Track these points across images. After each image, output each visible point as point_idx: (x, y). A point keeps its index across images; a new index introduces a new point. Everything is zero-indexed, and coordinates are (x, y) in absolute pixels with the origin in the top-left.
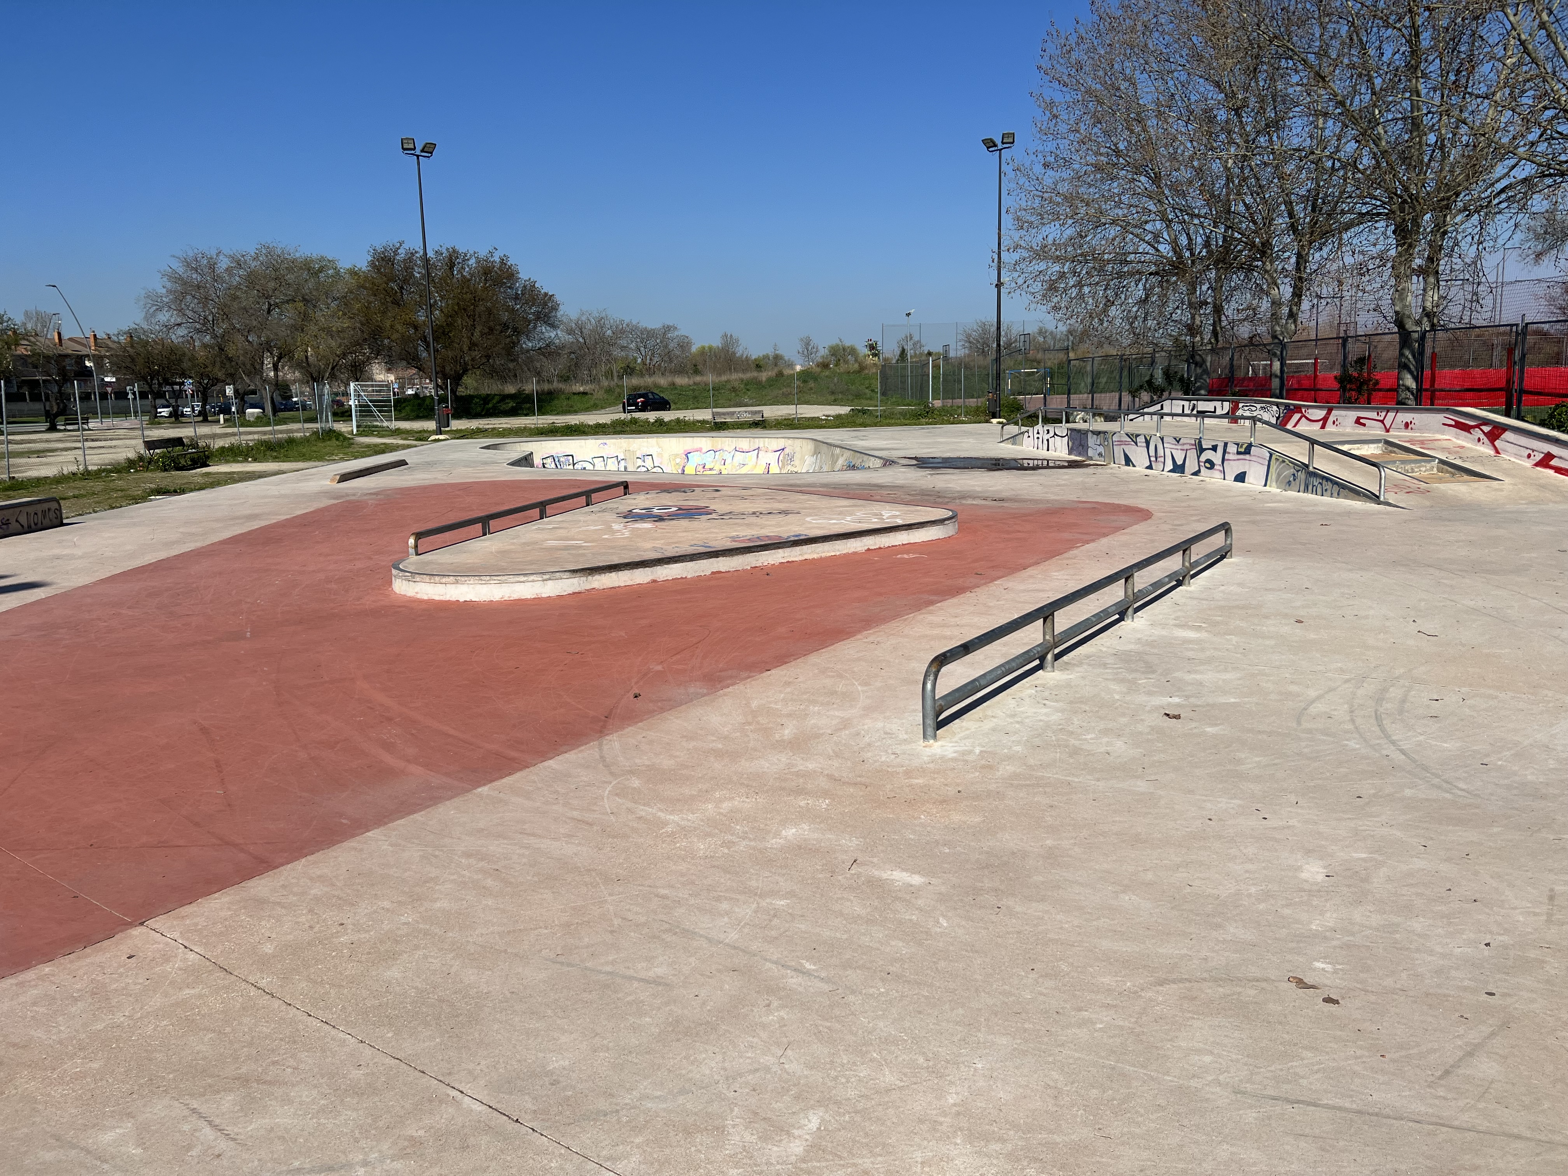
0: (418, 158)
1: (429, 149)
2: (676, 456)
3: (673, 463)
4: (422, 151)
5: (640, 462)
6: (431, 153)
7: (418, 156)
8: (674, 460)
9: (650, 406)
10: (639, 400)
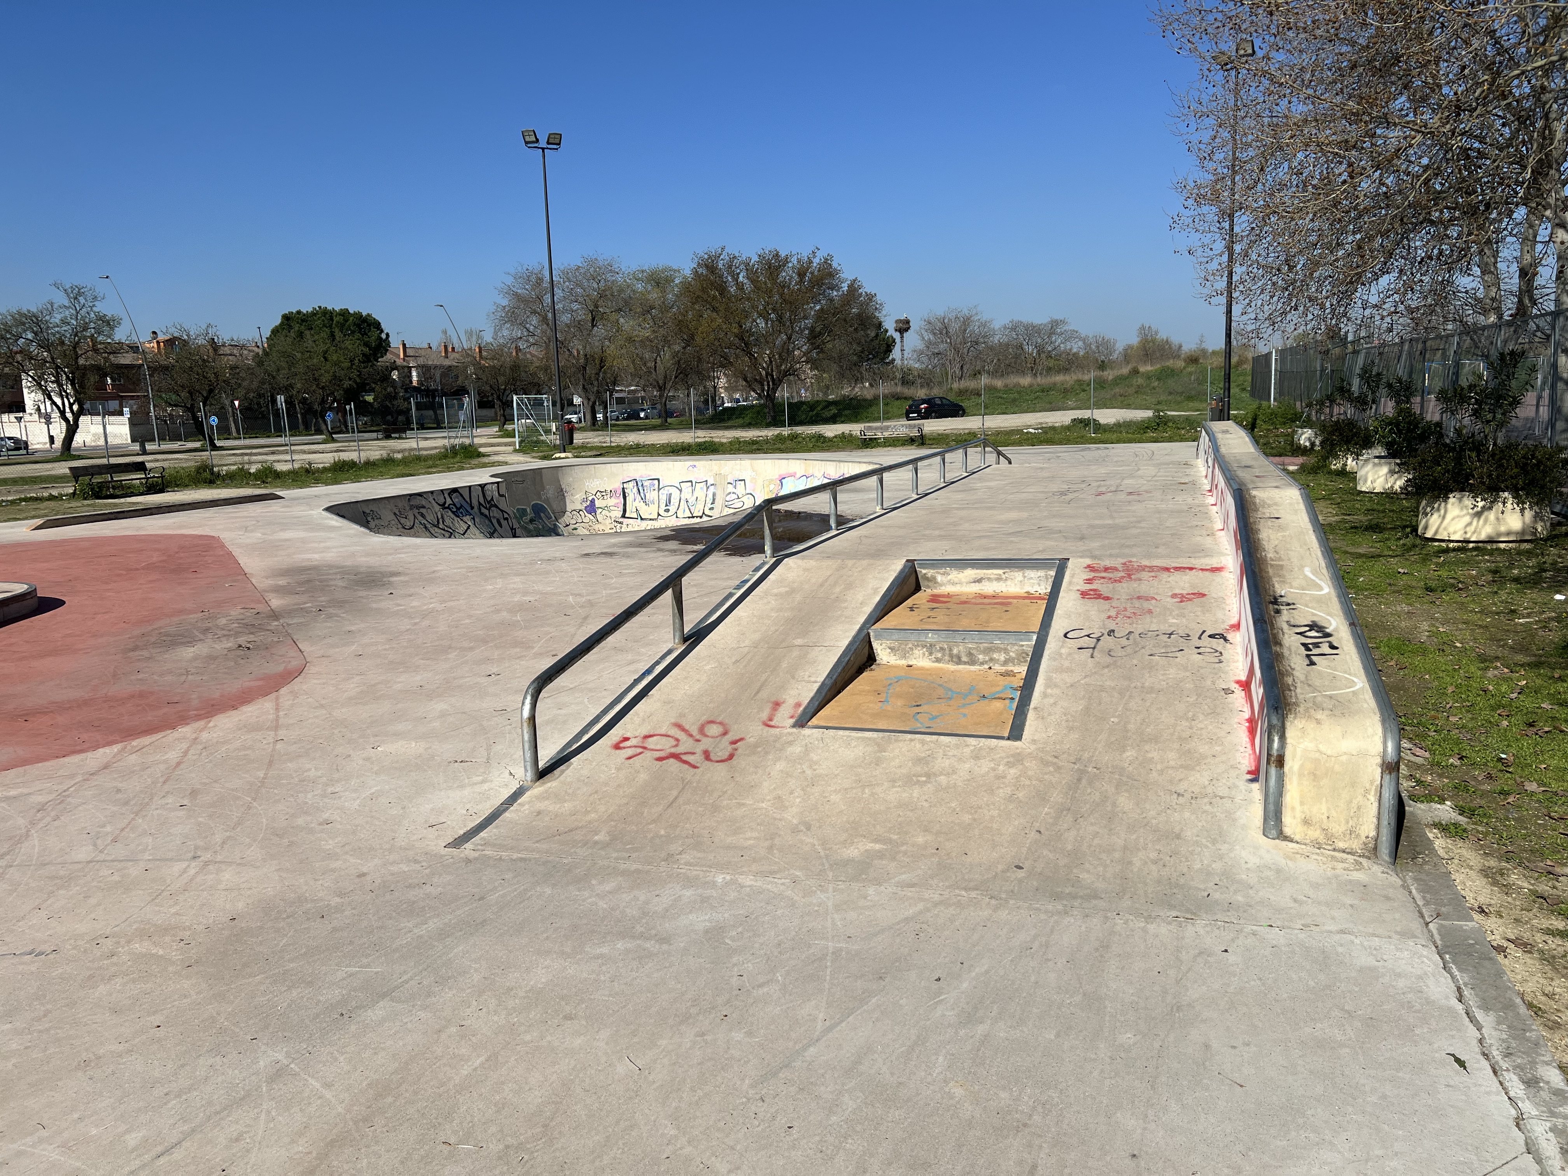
0: (543, 151)
1: (555, 141)
2: (771, 481)
3: (766, 489)
4: (548, 143)
5: (730, 488)
6: (559, 144)
7: (543, 149)
8: (768, 486)
9: (936, 413)
10: (922, 406)
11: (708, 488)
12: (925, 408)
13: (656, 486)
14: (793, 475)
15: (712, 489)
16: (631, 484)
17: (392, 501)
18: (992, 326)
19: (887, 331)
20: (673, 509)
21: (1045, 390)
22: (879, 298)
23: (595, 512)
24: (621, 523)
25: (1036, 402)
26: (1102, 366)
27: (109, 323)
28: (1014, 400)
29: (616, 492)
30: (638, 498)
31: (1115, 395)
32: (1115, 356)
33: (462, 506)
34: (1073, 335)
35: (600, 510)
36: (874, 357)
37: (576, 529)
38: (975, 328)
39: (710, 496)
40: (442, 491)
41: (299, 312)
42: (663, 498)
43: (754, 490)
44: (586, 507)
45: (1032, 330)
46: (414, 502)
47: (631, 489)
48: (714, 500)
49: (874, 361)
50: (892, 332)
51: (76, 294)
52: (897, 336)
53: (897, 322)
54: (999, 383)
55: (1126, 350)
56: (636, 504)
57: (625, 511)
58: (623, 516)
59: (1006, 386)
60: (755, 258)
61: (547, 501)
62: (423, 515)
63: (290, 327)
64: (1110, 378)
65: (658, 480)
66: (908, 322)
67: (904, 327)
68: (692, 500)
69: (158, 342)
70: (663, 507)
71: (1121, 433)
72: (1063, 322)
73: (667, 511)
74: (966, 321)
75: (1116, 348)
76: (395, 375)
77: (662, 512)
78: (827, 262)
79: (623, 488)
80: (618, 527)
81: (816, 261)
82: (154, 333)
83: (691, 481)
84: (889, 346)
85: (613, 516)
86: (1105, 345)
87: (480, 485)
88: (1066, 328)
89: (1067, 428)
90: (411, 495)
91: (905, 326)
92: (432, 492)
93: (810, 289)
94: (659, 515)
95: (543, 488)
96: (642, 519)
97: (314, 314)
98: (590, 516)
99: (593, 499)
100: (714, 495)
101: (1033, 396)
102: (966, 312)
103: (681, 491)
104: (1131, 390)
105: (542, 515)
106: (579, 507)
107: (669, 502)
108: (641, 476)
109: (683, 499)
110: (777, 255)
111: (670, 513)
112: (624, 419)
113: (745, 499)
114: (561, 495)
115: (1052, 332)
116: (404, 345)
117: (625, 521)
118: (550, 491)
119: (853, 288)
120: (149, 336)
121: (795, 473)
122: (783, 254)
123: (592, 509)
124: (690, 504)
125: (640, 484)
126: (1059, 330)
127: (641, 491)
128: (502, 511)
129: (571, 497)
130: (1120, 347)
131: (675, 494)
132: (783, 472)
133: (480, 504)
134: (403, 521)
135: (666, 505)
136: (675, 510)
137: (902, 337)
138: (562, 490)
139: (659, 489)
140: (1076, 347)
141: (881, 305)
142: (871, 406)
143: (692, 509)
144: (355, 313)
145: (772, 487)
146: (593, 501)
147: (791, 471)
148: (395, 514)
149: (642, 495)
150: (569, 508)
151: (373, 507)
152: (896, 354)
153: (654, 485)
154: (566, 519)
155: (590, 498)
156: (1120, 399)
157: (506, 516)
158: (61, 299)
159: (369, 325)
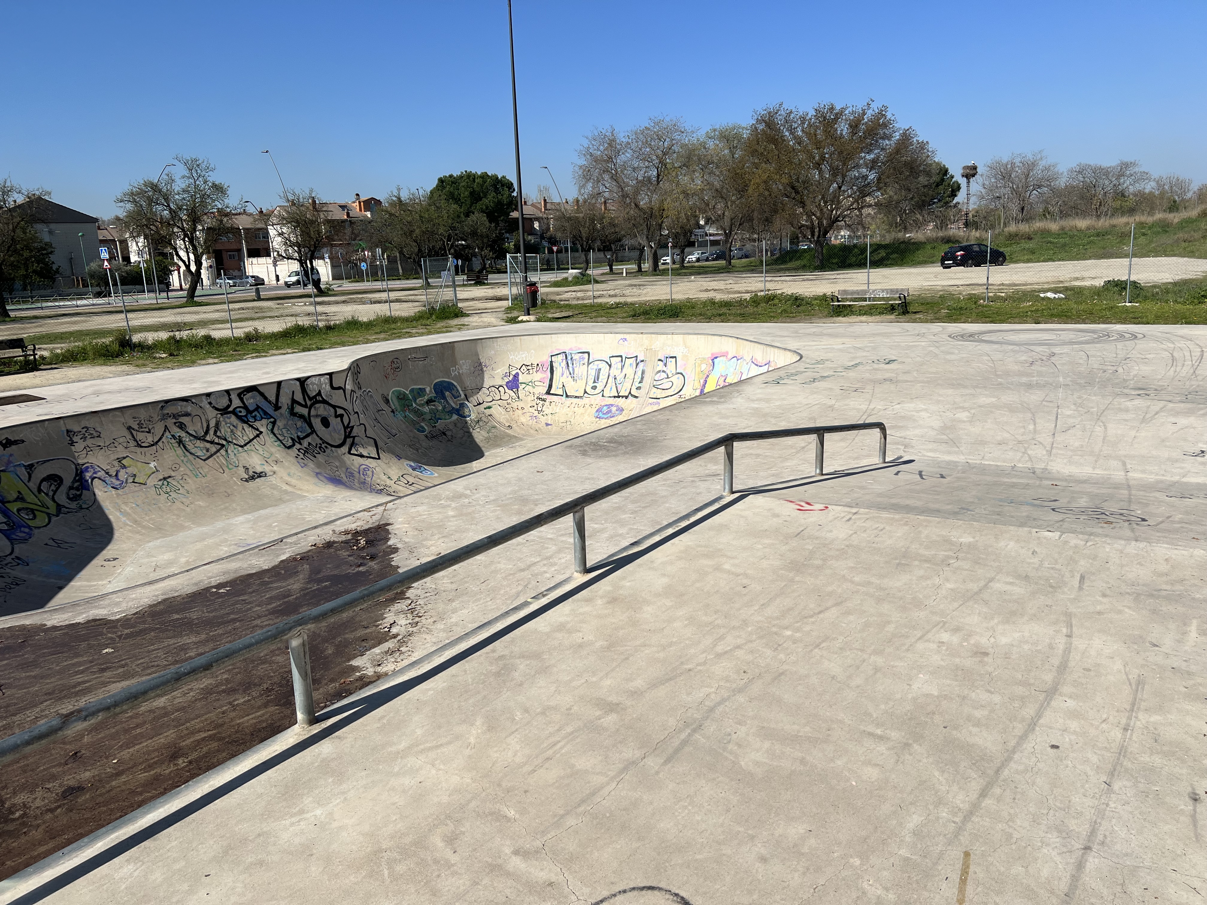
2: (703, 360)
3: (698, 369)
8: (699, 366)
9: (972, 259)
10: (959, 253)
11: (637, 364)
12: (961, 255)
13: (586, 360)
14: (725, 355)
15: (641, 365)
16: (561, 357)
17: (129, 412)
18: (1056, 169)
19: (952, 177)
20: (600, 386)
21: (1101, 234)
22: (931, 147)
23: (517, 388)
24: (544, 400)
25: (1088, 247)
26: (1174, 207)
27: (219, 189)
28: (1064, 245)
29: (543, 366)
30: (566, 373)
31: (1177, 241)
32: (1189, 195)
33: (258, 408)
34: (1145, 176)
35: (524, 385)
36: (939, 201)
37: (489, 408)
38: (1038, 172)
39: (639, 373)
40: (228, 392)
41: (451, 176)
42: (593, 373)
43: (684, 370)
44: (507, 383)
45: (1101, 172)
46: (169, 410)
47: (559, 362)
48: (642, 378)
49: (939, 205)
50: (958, 178)
51: (192, 166)
52: (963, 181)
53: (964, 168)
54: (1054, 226)
55: (1200, 190)
56: (563, 379)
57: (550, 386)
58: (548, 393)
59: (1063, 229)
60: (812, 113)
61: (459, 378)
62: (182, 426)
63: (444, 188)
64: (1176, 220)
65: (588, 353)
66: (975, 168)
67: (970, 173)
68: (620, 377)
69: (360, 202)
70: (591, 384)
71: (1167, 301)
72: (1133, 164)
73: (594, 388)
74: (1030, 167)
75: (1190, 188)
76: (536, 225)
77: (589, 390)
78: (881, 114)
79: (551, 362)
80: (540, 405)
81: (869, 113)
82: (358, 195)
83: (621, 356)
84: (955, 189)
85: (537, 392)
86: (1181, 185)
87: (298, 379)
88: (1137, 169)
89: (1098, 292)
90: (167, 402)
91: (972, 172)
92: (208, 395)
93: (862, 140)
94: (585, 392)
95: (454, 363)
96: (567, 396)
97: (461, 177)
98: (511, 392)
99: (517, 374)
100: (643, 372)
101: (1085, 241)
102: (1030, 157)
103: (610, 366)
104: (1197, 235)
105: (447, 394)
106: (499, 382)
107: (596, 379)
108: (571, 349)
109: (612, 375)
110: (832, 108)
111: (597, 391)
112: (714, 260)
113: (674, 379)
114: (479, 369)
115: (1121, 175)
116: (545, 200)
117: (549, 398)
118: (464, 367)
119: (906, 137)
120: (354, 198)
121: (727, 353)
122: (838, 108)
123: (514, 384)
124: (618, 381)
125: (569, 358)
126: (1128, 172)
127: (570, 365)
128: (334, 407)
129: (492, 373)
130: (1195, 187)
131: (604, 367)
132: (716, 350)
133: (294, 401)
134: (140, 436)
135: (594, 382)
136: (602, 388)
137: (968, 182)
138: (480, 364)
139: (589, 364)
140: (1149, 187)
141: (933, 152)
142: (918, 250)
143: (619, 386)
144: (493, 176)
145: (704, 367)
146: (516, 376)
147: (724, 349)
148: (129, 428)
149: (571, 369)
150: (486, 384)
151: (90, 423)
152: (961, 197)
153: (583, 359)
154: (481, 396)
155: (514, 373)
156: (1183, 244)
157: (340, 411)
158: (180, 171)
159: (503, 185)
